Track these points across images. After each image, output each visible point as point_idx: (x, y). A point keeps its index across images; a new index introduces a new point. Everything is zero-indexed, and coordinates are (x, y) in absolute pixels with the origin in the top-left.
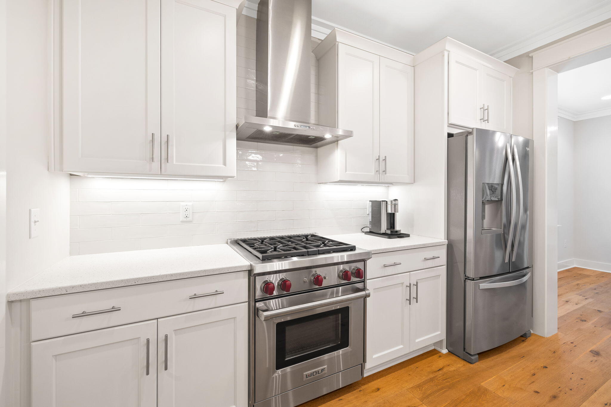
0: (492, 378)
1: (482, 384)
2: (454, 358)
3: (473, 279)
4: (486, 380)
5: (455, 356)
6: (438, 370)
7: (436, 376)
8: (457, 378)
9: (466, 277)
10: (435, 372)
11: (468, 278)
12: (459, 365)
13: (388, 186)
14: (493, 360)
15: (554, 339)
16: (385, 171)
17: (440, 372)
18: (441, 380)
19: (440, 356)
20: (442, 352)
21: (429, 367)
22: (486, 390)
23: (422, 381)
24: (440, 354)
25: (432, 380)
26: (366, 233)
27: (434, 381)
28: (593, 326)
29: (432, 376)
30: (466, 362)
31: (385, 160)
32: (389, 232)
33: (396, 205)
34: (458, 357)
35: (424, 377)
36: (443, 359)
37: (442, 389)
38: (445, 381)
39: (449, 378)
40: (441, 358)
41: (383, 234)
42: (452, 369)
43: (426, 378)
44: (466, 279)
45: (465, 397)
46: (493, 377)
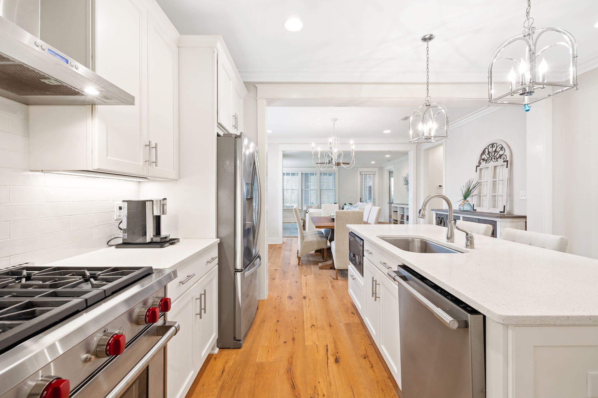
0: (259, 351)
1: (257, 360)
2: (226, 352)
3: (241, 270)
4: (257, 355)
5: (226, 349)
6: (222, 373)
7: (224, 381)
8: (240, 369)
9: (235, 271)
10: (221, 377)
11: (237, 271)
12: (233, 356)
13: (140, 182)
14: (251, 335)
15: (270, 298)
16: (155, 162)
17: (225, 374)
18: (230, 381)
19: (215, 359)
20: (214, 353)
21: (213, 376)
22: (262, 363)
23: (216, 396)
24: (213, 356)
25: (222, 387)
26: (118, 246)
27: (225, 388)
28: (279, 281)
29: (220, 383)
30: (236, 349)
31: (156, 147)
32: (158, 239)
33: (165, 206)
34: (229, 350)
35: (215, 390)
36: (219, 359)
37: (235, 389)
38: (233, 380)
39: (234, 374)
40: (217, 360)
41: (149, 243)
42: (231, 363)
43: (218, 390)
44: (235, 272)
45: (254, 382)
46: (259, 349)
